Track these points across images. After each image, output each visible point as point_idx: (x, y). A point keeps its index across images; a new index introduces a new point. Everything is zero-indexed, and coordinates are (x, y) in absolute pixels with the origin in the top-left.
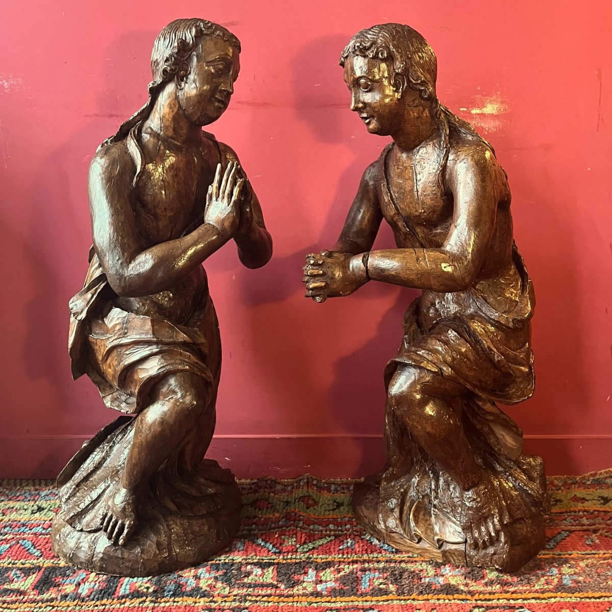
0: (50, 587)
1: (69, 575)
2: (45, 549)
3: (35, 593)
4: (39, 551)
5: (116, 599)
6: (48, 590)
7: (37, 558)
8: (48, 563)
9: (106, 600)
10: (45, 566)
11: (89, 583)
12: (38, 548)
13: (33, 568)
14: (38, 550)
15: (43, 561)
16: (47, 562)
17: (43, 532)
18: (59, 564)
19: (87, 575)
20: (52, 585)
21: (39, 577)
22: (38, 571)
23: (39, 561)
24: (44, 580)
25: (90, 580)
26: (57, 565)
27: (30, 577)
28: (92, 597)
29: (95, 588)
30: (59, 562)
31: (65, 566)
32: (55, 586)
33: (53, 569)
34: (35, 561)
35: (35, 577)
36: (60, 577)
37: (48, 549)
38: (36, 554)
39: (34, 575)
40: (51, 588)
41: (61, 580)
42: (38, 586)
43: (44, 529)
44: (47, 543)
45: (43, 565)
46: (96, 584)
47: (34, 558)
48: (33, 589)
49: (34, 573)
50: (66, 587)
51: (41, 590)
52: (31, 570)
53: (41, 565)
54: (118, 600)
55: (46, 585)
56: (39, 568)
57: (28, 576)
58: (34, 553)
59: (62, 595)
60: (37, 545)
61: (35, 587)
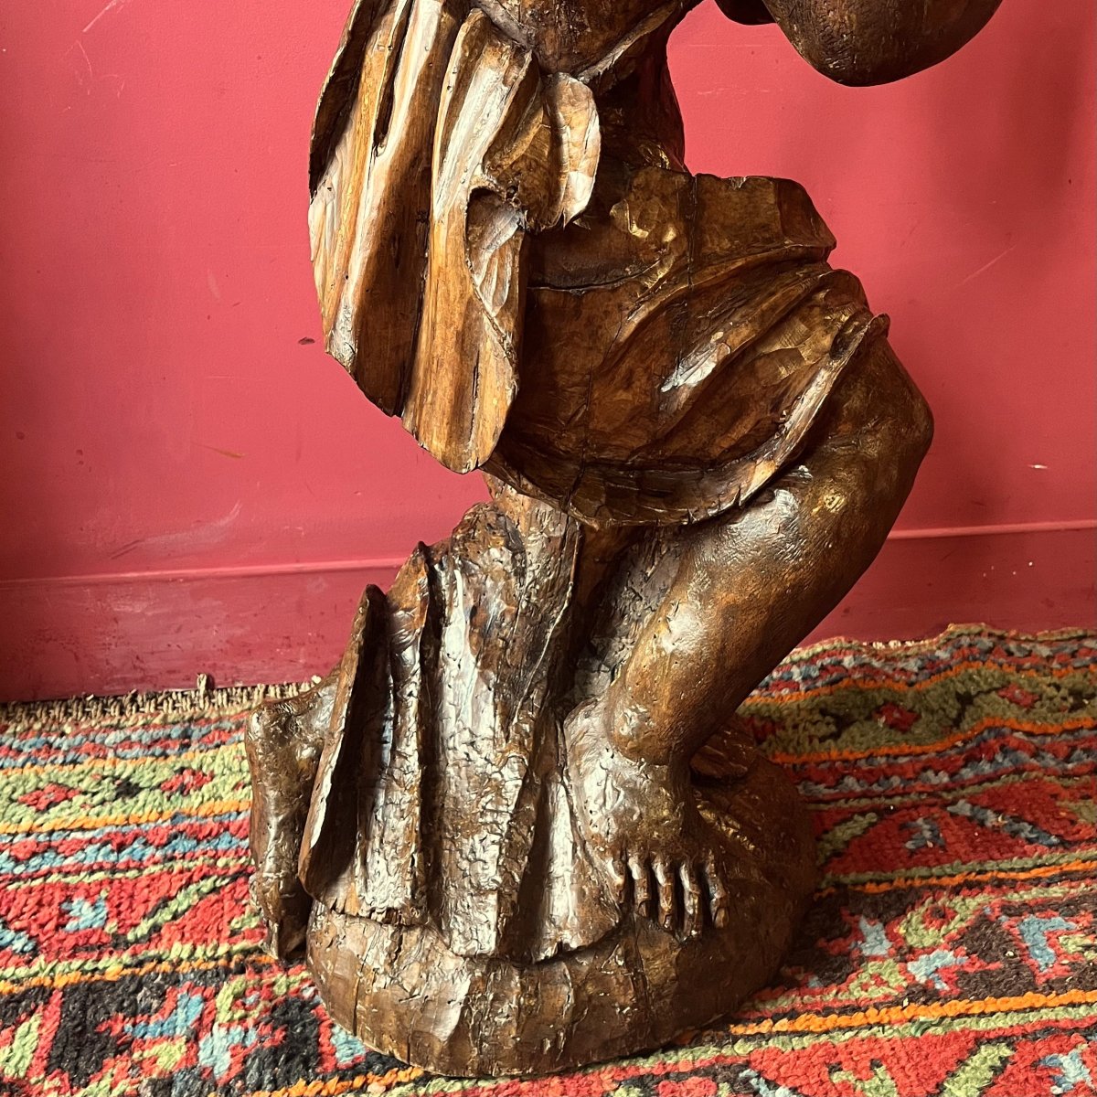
0: (103, 1057)
1: (150, 1007)
2: (42, 926)
3: (57, 1082)
4: (24, 937)
5: (336, 1078)
6: (99, 1067)
7: (27, 957)
8: (67, 972)
9: (302, 1082)
10: (60, 983)
11: (223, 1031)
12: (17, 924)
13: (24, 995)
14: (17, 931)
15: (50, 966)
16: (60, 968)
17: (19, 870)
18: (103, 972)
19: (205, 1000)
20: (104, 1048)
21: (52, 1025)
22: (41, 1003)
23: (35, 968)
24: (74, 1035)
25: (223, 1017)
26: (97, 976)
27: (22, 1029)
28: (252, 1077)
29: (248, 1043)
30: (101, 965)
31: (124, 977)
32: (119, 1052)
33: (89, 994)
34: (22, 972)
35: (41, 1026)
36: (121, 1016)
37: (51, 926)
38: (18, 945)
39: (35, 1021)
40: (108, 1061)
41: (128, 1026)
42: (62, 1056)
43: (17, 861)
44: (40, 904)
45: (53, 979)
46: (246, 1031)
47: (15, 959)
48: (47, 1070)
49: (31, 1014)
50: (156, 1049)
51: (76, 1068)
52: (19, 1002)
53: (47, 982)
54: (341, 1080)
55: (86, 1051)
56: (44, 993)
57: (19, 1023)
58: (10, 943)
59: (153, 1083)
60: (10, 916)
61: (52, 1063)
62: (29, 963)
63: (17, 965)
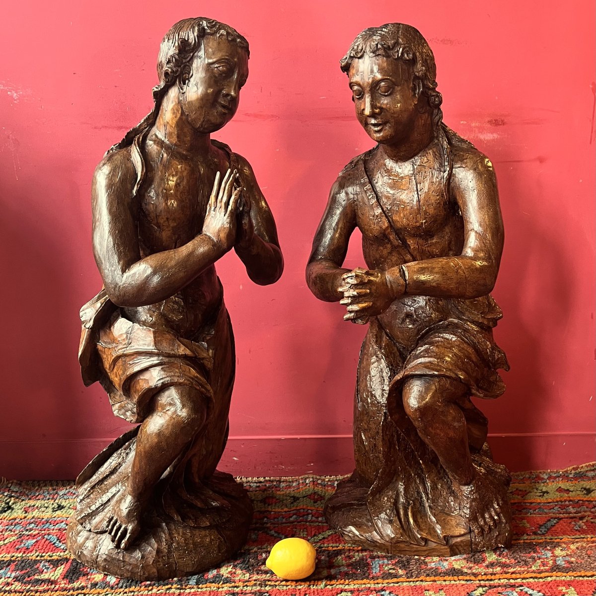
0: (79, 577)
3: (65, 582)
4: (65, 545)
5: (144, 587)
6: (78, 579)
7: (64, 550)
9: (134, 587)
10: (72, 558)
12: (63, 542)
13: (61, 560)
14: (63, 544)
15: (70, 553)
20: (80, 574)
21: (67, 568)
22: (65, 562)
23: (66, 553)
24: (73, 570)
27: (59, 568)
28: (120, 585)
32: (84, 575)
34: (62, 554)
35: (64, 568)
36: (87, 567)
38: (62, 547)
40: (81, 578)
41: (89, 570)
42: (68, 575)
45: (70, 557)
47: (61, 550)
48: (63, 579)
49: (62, 564)
50: (95, 576)
51: (71, 579)
52: (59, 561)
53: (68, 557)
55: (75, 575)
56: (67, 560)
57: (57, 567)
58: (60, 546)
59: (91, 584)
60: (61, 540)
61: (65, 577)
62: (64, 552)
63: (61, 552)
